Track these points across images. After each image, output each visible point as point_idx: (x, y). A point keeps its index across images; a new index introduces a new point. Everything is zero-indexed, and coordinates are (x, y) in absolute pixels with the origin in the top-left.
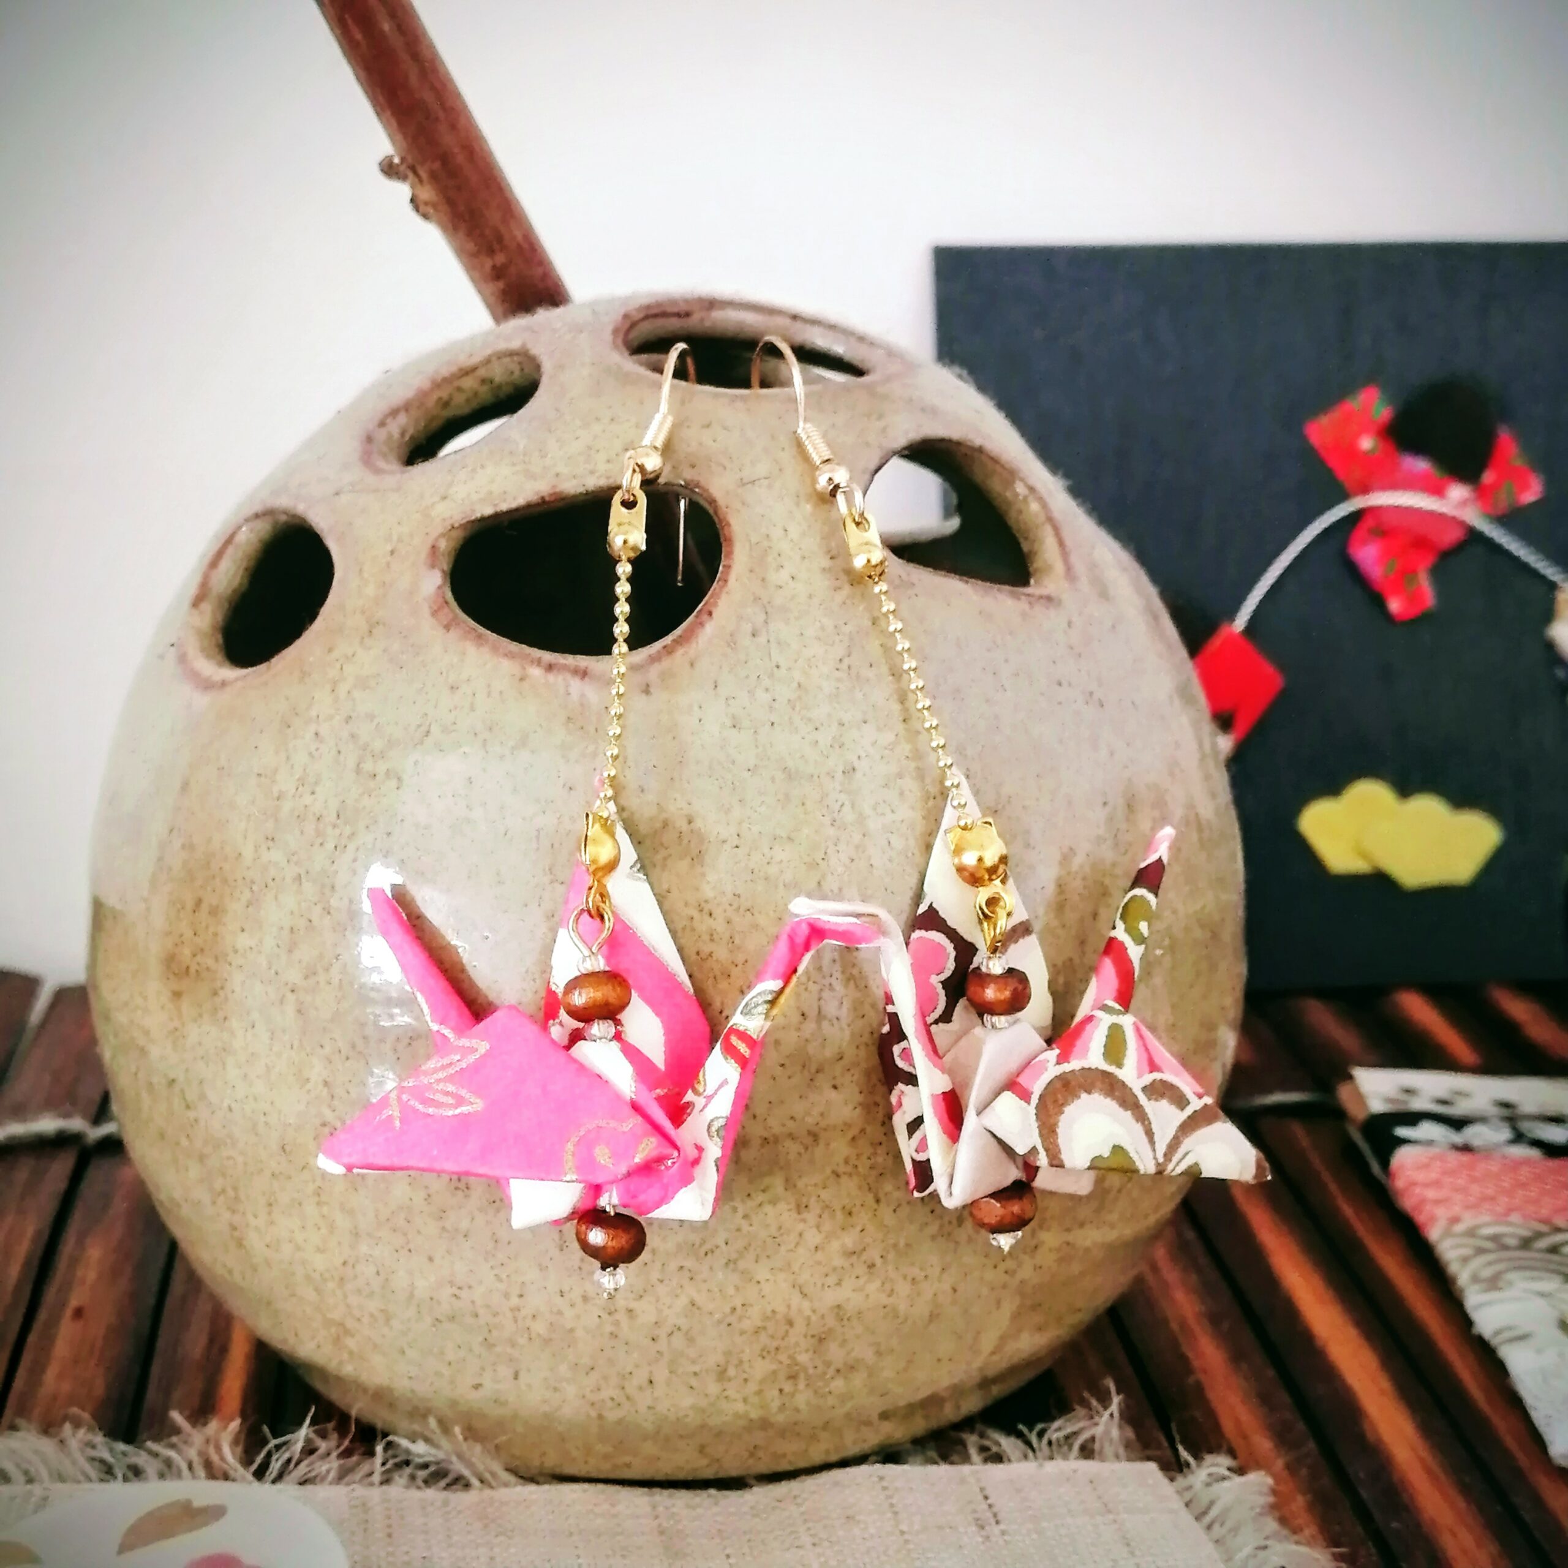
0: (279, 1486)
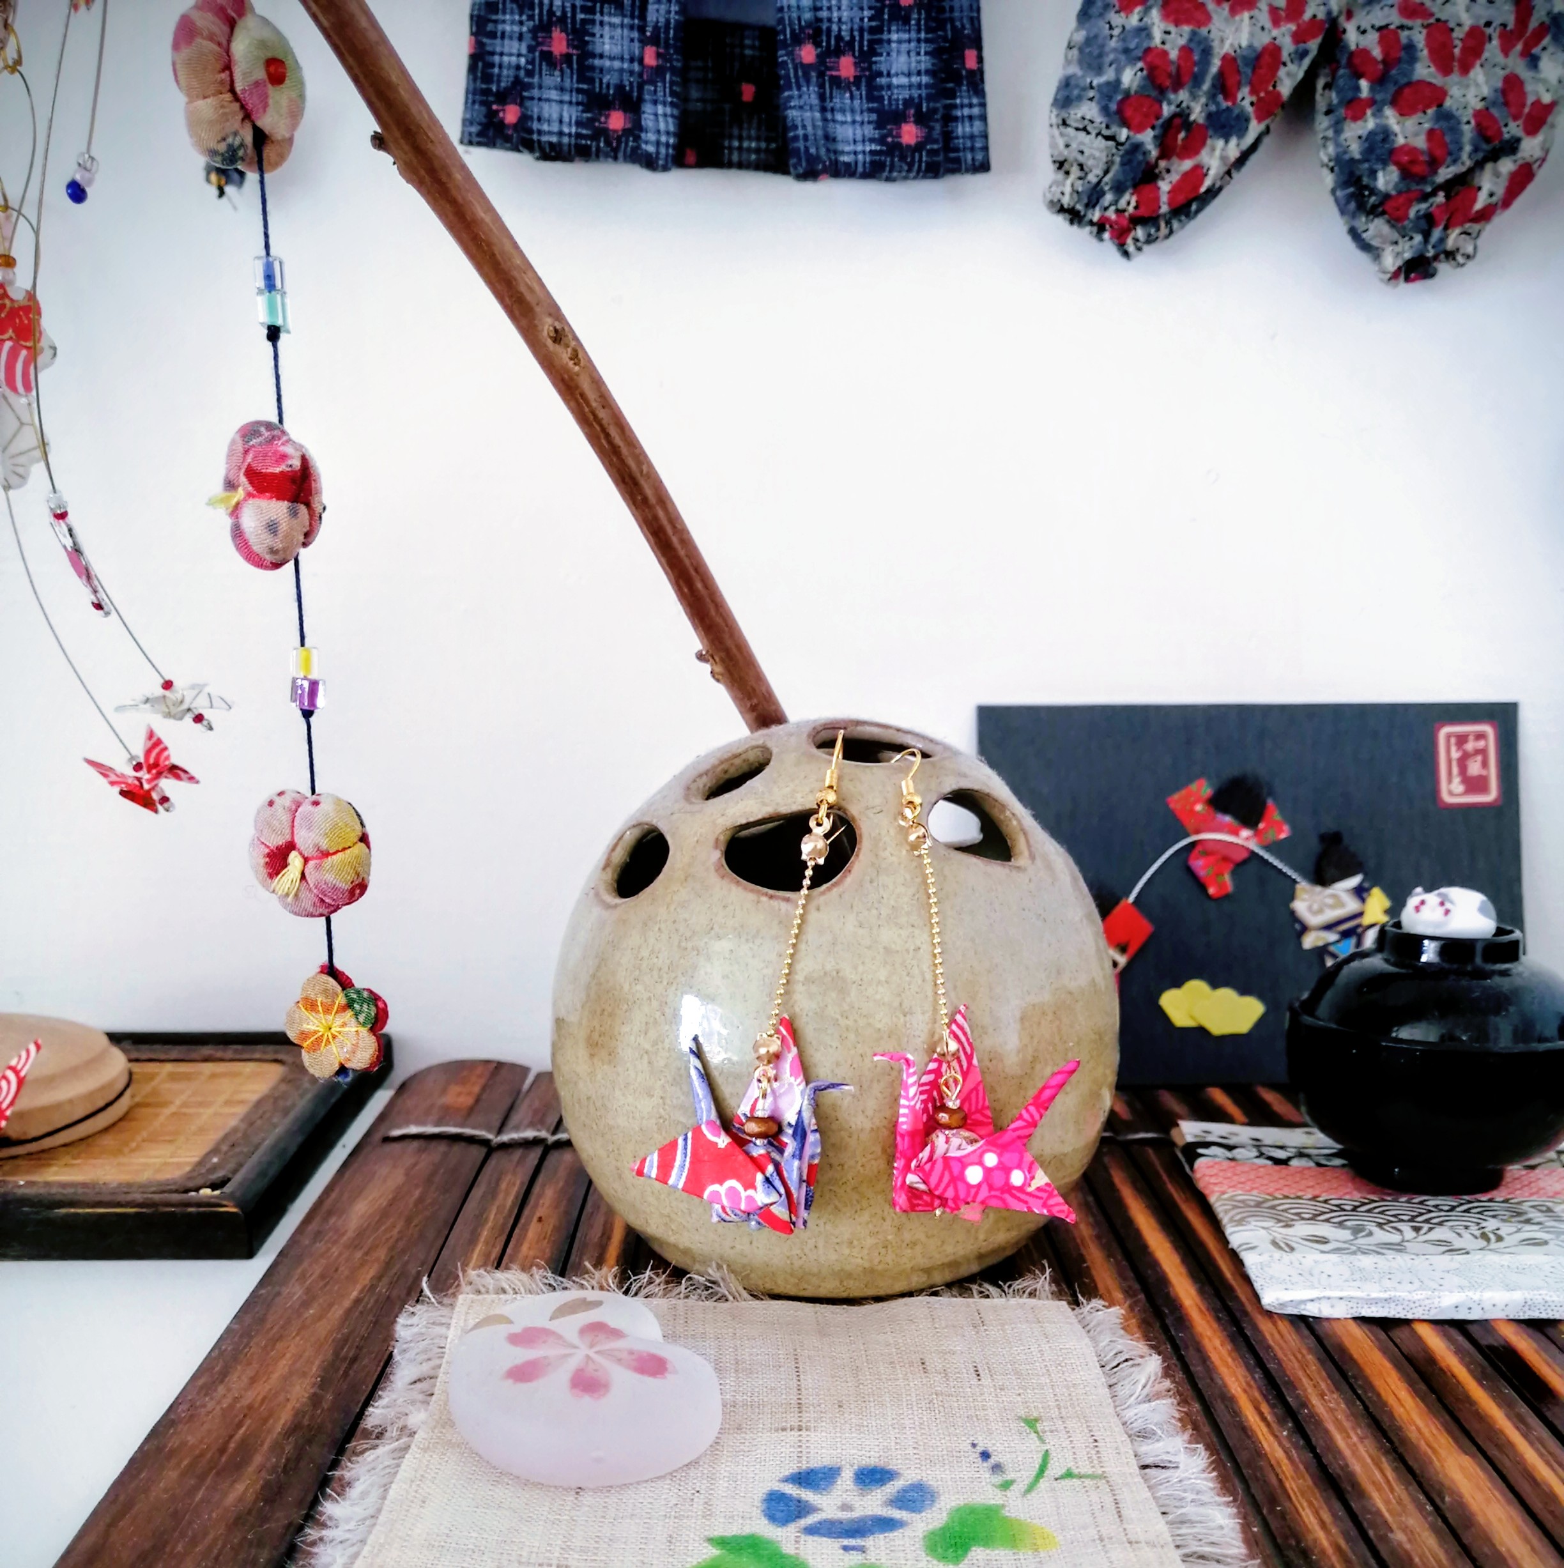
0: (634, 1298)
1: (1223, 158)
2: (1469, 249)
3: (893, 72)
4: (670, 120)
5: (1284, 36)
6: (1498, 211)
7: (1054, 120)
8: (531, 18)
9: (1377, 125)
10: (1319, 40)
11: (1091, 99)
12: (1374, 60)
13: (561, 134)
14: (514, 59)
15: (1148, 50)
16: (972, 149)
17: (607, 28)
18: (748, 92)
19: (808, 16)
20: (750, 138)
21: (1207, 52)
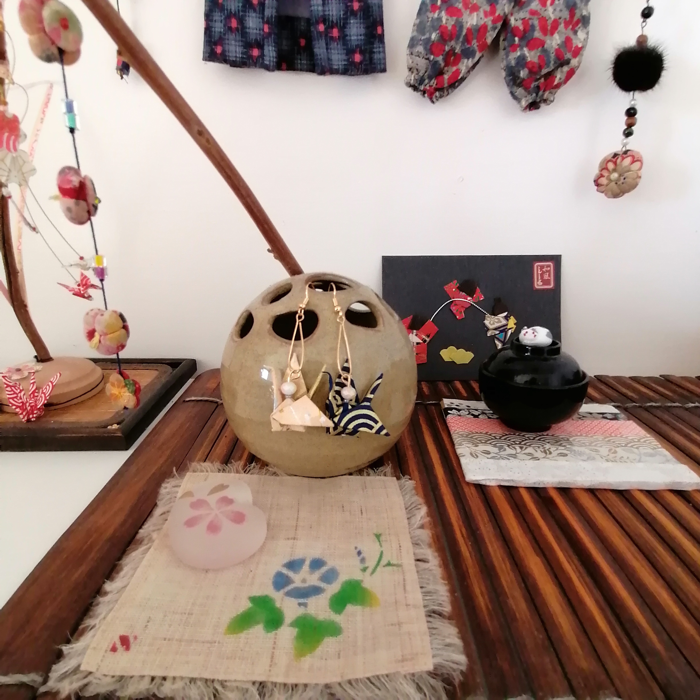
0: (247, 475)
1: (467, 66)
2: (552, 99)
3: (352, 34)
4: (274, 53)
5: (489, 21)
6: (563, 85)
7: (408, 53)
8: (224, 14)
9: (521, 54)
10: (501, 22)
11: (421, 45)
12: (520, 30)
13: (236, 57)
14: (219, 30)
15: (441, 26)
16: (380, 64)
17: (250, 18)
18: (303, 42)
19: (321, 14)
20: (304, 60)
21: (461, 27)
